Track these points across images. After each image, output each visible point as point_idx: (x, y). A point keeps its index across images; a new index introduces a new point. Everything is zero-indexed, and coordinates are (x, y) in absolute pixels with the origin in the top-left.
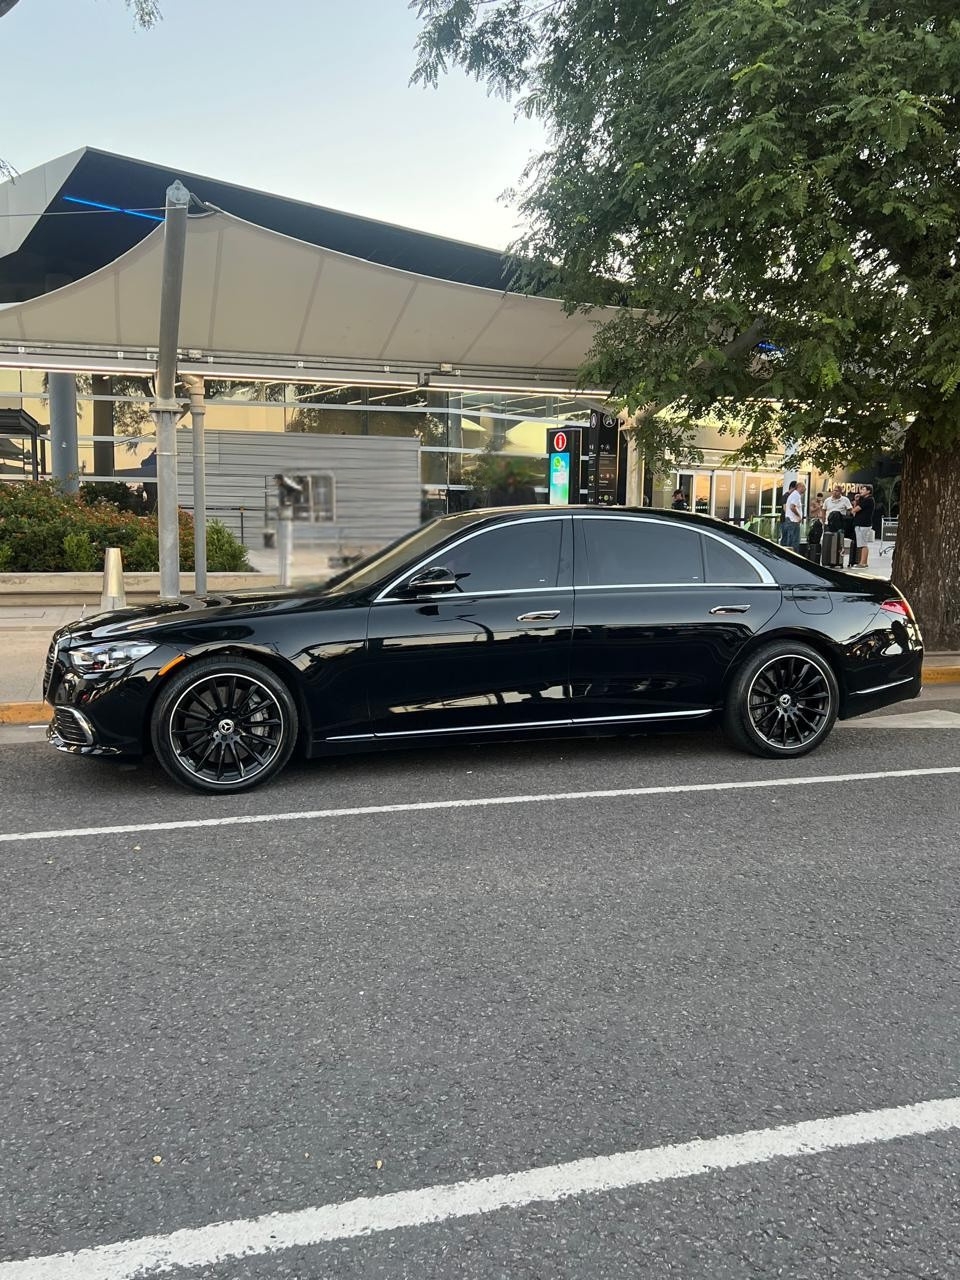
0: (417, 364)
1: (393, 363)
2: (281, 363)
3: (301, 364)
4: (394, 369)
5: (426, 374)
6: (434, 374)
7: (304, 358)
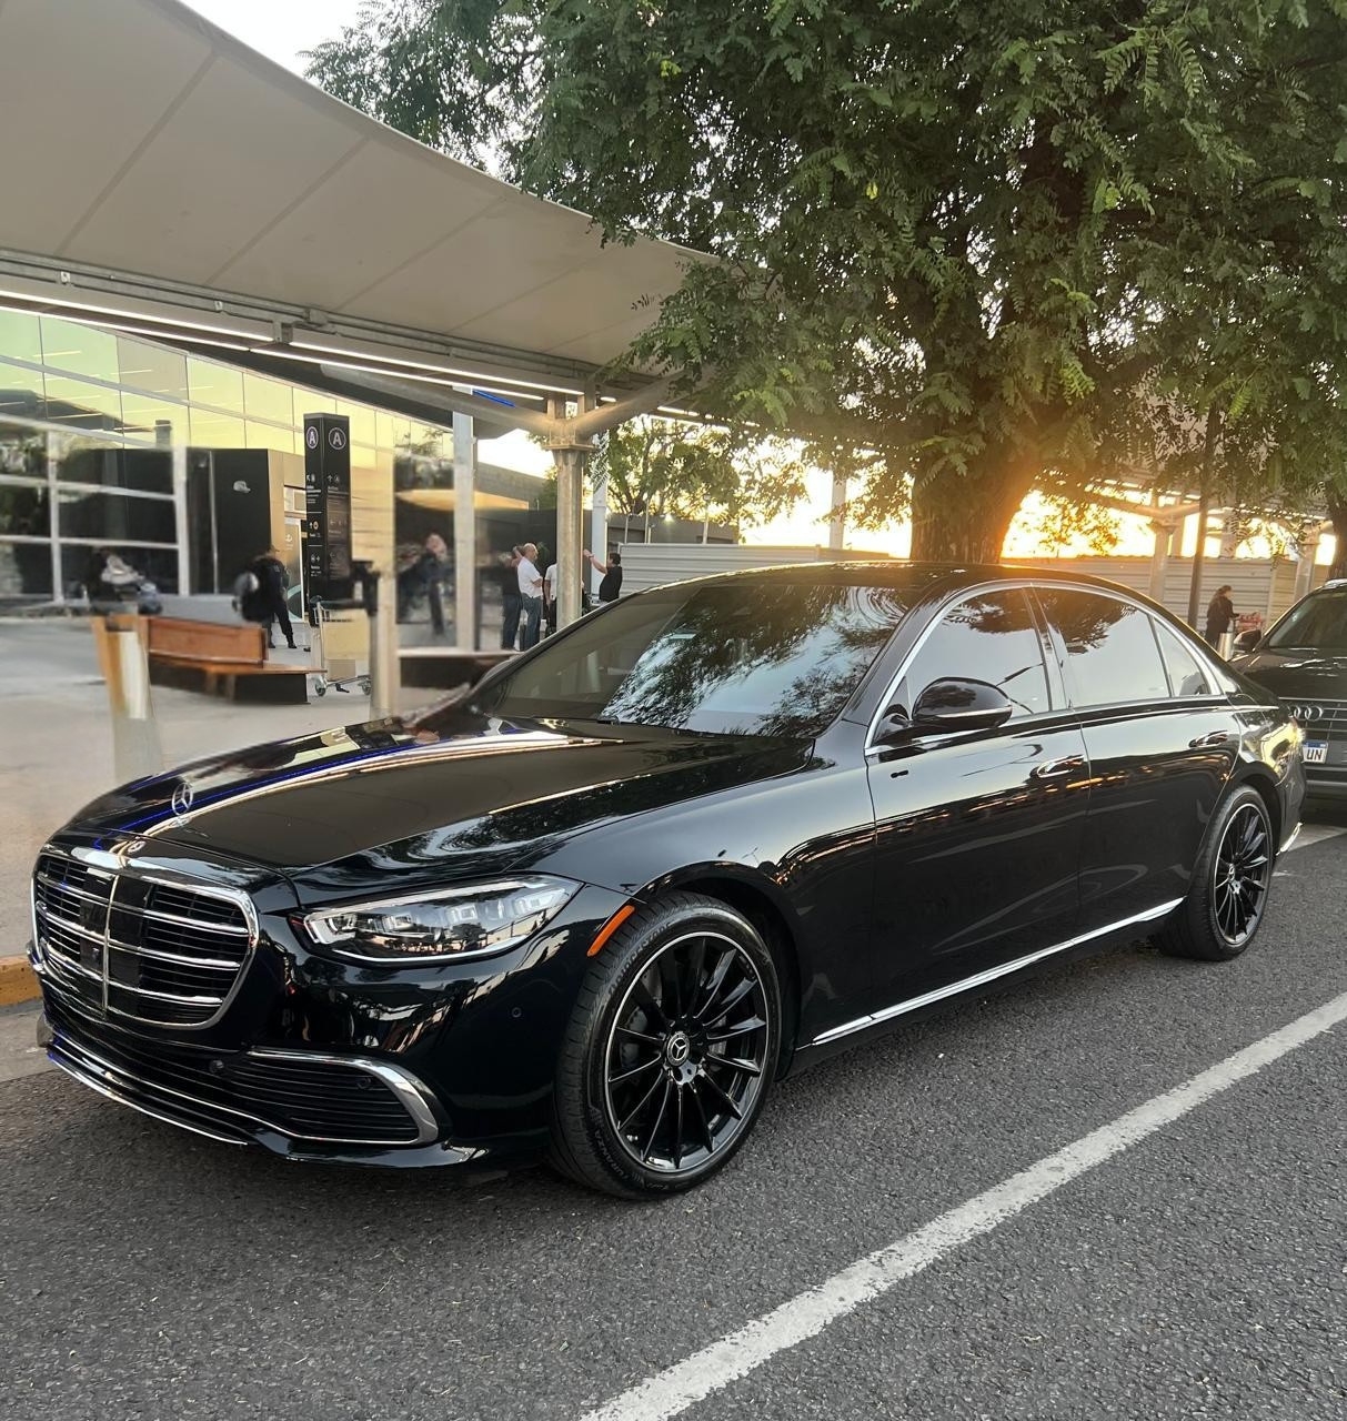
0: (268, 304)
1: (231, 297)
2: (29, 271)
3: (66, 277)
4: (232, 308)
5: (284, 325)
6: (299, 325)
7: (73, 266)
